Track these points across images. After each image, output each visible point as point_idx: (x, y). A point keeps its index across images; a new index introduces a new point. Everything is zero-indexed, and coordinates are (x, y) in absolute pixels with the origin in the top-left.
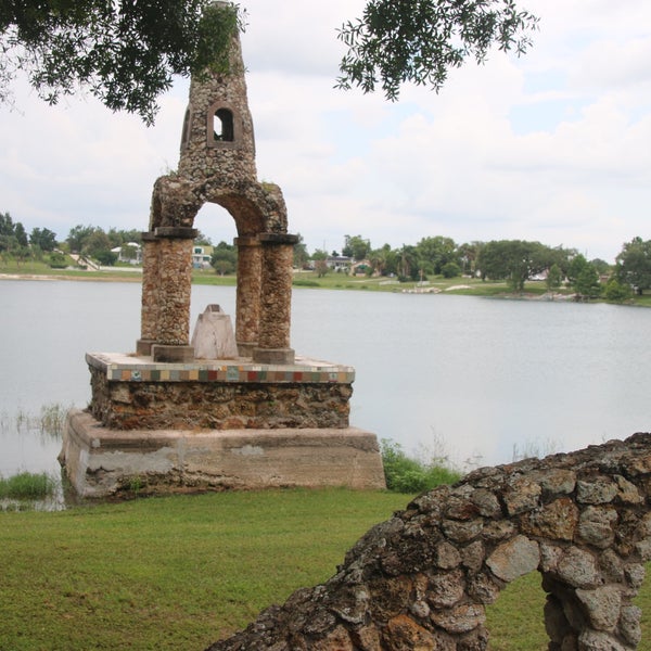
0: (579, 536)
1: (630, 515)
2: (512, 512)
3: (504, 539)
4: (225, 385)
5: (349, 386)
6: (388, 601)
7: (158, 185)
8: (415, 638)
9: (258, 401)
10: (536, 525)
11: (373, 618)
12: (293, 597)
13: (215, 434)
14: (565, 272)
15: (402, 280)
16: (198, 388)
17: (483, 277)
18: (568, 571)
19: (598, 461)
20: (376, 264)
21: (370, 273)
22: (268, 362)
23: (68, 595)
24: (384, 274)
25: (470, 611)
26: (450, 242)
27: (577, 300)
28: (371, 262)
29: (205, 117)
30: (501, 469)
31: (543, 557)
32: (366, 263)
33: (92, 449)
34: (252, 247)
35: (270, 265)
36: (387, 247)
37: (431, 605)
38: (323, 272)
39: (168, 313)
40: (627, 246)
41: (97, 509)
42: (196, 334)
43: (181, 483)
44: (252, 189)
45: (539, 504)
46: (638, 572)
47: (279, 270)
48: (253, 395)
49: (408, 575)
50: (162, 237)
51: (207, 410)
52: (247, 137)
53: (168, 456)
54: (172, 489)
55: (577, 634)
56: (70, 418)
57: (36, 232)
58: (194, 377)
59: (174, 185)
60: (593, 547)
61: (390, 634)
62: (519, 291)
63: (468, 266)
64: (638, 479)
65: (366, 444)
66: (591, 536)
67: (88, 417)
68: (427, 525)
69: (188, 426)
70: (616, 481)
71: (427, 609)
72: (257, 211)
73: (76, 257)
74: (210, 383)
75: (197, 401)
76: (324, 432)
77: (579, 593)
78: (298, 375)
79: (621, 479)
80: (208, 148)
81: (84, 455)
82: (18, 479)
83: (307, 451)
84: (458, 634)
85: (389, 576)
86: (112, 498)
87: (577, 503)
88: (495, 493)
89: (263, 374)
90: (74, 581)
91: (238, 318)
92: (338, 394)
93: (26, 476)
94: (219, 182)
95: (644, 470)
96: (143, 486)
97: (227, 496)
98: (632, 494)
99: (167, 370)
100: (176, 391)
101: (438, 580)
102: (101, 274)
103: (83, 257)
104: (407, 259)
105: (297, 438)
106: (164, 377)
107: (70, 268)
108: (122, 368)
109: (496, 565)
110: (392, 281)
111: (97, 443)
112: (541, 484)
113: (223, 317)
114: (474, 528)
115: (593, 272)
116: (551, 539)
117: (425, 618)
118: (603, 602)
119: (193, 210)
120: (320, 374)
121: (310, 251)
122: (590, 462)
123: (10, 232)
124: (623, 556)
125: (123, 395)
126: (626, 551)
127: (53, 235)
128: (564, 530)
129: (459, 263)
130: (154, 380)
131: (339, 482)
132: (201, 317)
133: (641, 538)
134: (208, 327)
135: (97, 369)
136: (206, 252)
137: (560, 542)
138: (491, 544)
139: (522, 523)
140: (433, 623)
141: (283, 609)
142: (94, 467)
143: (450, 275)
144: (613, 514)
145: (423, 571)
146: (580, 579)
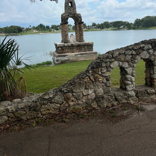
0: (125, 60)
1: (134, 56)
2: (114, 57)
3: (113, 61)
4: (75, 46)
5: (93, 45)
6: (94, 72)
7: (62, 15)
8: (99, 77)
9: (80, 48)
10: (118, 59)
11: (92, 75)
12: (80, 73)
13: (74, 53)
14: (126, 25)
15: (101, 29)
16: (71, 47)
17: (113, 27)
18: (123, 66)
19: (128, 48)
20: (97, 27)
21: (96, 28)
22: (81, 42)
23: (55, 77)
24: (98, 28)
25: (108, 73)
26: (108, 22)
27: (128, 30)
28: (96, 26)
29: (68, 3)
30: (112, 51)
31: (119, 64)
32: (96, 27)
33: (57, 57)
34: (77, 24)
35: (80, 27)
36: (99, 24)
37: (101, 72)
38: (89, 29)
39: (65, 36)
40: (135, 20)
41: (58, 65)
42: (70, 39)
43: (70, 61)
44: (76, 15)
45: (119, 55)
46: (135, 65)
47: (81, 28)
48: (79, 47)
49: (98, 68)
50: (63, 24)
51: (72, 50)
52: (75, 6)
53: (67, 57)
54: (68, 62)
55: (125, 75)
56: (53, 53)
57: (46, 26)
58: (70, 45)
59: (64, 15)
60: (128, 62)
61: (95, 77)
62: (119, 29)
63: (111, 26)
64: (135, 50)
65: (96, 53)
66: (127, 60)
67: (56, 52)
68: (100, 60)
69: (70, 53)
70: (131, 51)
71: (101, 73)
72: (77, 18)
73: (53, 30)
74: (72, 46)
75: (71, 49)
76: (90, 52)
77: (125, 69)
78: (85, 44)
79: (132, 50)
80: (69, 8)
81: (56, 58)
82: (47, 62)
83: (87, 55)
84: (106, 77)
85: (94, 68)
86: (60, 64)
87: (125, 55)
88: (111, 54)
89: (80, 44)
90: (55, 75)
91: (76, 36)
92: (91, 46)
93: (48, 61)
94: (71, 14)
95: (136, 49)
96: (64, 62)
97: (76, 62)
98: (134, 53)
99: (66, 44)
100: (68, 48)
101: (102, 68)
102: (57, 32)
103: (54, 30)
104: (102, 26)
105: (86, 53)
106: (66, 45)
107: (52, 31)
108: (59, 45)
109: (112, 66)
110: (99, 29)
111: (57, 56)
112: (119, 52)
113: (73, 36)
114: (108, 60)
115: (130, 25)
116: (121, 61)
117: (101, 74)
118: (129, 70)
119: (67, 19)
120: (88, 43)
121: (87, 26)
122: (127, 48)
123: (43, 27)
124: (132, 63)
125: (60, 49)
126: (133, 62)
127: (49, 26)
128: (123, 59)
129: (110, 25)
130: (64, 46)
131: (92, 59)
132: (70, 36)
133: (136, 60)
134: (71, 37)
135: (56, 45)
136: (72, 27)
137: (122, 61)
138: (111, 62)
139: (116, 59)
140: (102, 75)
141: (79, 75)
142: (57, 59)
143: (108, 27)
144: (131, 56)
145: (100, 67)
146: (125, 67)
